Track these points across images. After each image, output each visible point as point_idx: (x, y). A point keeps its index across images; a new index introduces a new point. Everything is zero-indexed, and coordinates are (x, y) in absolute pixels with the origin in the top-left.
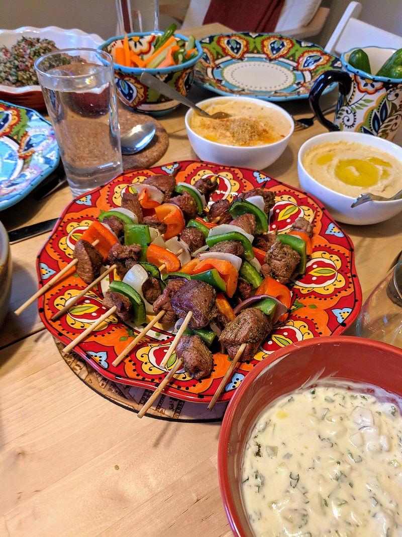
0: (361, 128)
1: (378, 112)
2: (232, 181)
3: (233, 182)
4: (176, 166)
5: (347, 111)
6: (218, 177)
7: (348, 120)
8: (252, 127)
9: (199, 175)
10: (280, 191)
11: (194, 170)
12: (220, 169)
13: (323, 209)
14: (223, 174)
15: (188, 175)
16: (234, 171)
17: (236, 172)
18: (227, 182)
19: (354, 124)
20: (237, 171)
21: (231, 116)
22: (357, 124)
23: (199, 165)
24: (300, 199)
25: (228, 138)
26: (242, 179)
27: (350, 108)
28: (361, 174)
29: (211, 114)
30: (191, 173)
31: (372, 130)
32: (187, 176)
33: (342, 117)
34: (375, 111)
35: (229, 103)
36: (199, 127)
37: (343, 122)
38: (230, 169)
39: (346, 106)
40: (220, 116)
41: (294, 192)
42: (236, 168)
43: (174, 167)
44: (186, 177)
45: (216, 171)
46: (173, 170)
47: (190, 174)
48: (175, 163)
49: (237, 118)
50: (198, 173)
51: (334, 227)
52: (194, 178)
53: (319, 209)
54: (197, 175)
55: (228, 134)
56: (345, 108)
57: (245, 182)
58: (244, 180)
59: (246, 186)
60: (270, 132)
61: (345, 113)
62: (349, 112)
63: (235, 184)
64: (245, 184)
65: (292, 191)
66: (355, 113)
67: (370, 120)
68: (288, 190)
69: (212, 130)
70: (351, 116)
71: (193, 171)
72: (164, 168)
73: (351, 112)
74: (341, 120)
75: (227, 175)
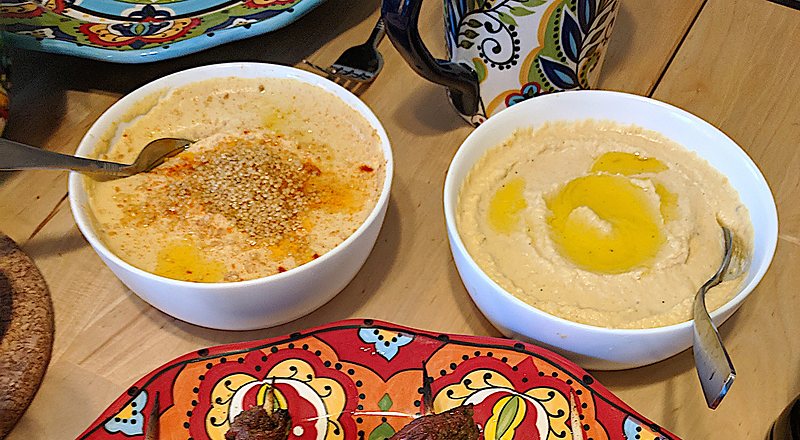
0: (536, 61)
1: (573, 9)
2: (315, 382)
3: (320, 383)
4: (141, 400)
5: (488, 26)
6: (274, 385)
7: (497, 50)
8: (271, 169)
9: (219, 400)
10: (453, 366)
11: (196, 390)
12: (265, 358)
13: (586, 381)
14: (281, 370)
15: (189, 414)
16: (306, 347)
17: (312, 349)
18: (304, 391)
19: (514, 56)
20: (314, 344)
21: (188, 142)
22: (523, 54)
23: (200, 369)
24: (515, 368)
25: (229, 237)
26: (338, 366)
27: (496, 15)
28: (614, 226)
29: (129, 160)
30: (194, 403)
31: (564, 60)
32: (187, 419)
33: (478, 41)
34: (565, 8)
35: (161, 101)
36: (124, 223)
37: (482, 55)
38: (291, 346)
39: (480, 11)
40: (157, 155)
41: (490, 354)
42: (307, 335)
43: (139, 408)
44: (186, 425)
45: (258, 368)
46: (139, 418)
47: (191, 408)
48: (133, 392)
49: (208, 144)
50: (214, 398)
51: (639, 429)
52: (209, 416)
53: (576, 386)
54: (215, 405)
55: (221, 222)
56: (482, 18)
57: (351, 372)
58: (346, 367)
59: (359, 384)
60: (323, 165)
61: (482, 31)
62: (496, 26)
63: (327, 388)
64: (355, 378)
65: (484, 352)
66: (512, 28)
67: (556, 36)
68: (470, 352)
69: (166, 220)
70: (503, 37)
71: (195, 397)
72: (112, 426)
73: (502, 25)
74: (475, 52)
75: (293, 368)
